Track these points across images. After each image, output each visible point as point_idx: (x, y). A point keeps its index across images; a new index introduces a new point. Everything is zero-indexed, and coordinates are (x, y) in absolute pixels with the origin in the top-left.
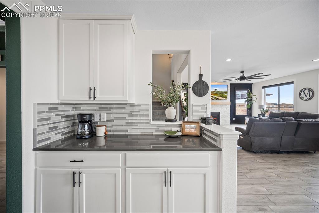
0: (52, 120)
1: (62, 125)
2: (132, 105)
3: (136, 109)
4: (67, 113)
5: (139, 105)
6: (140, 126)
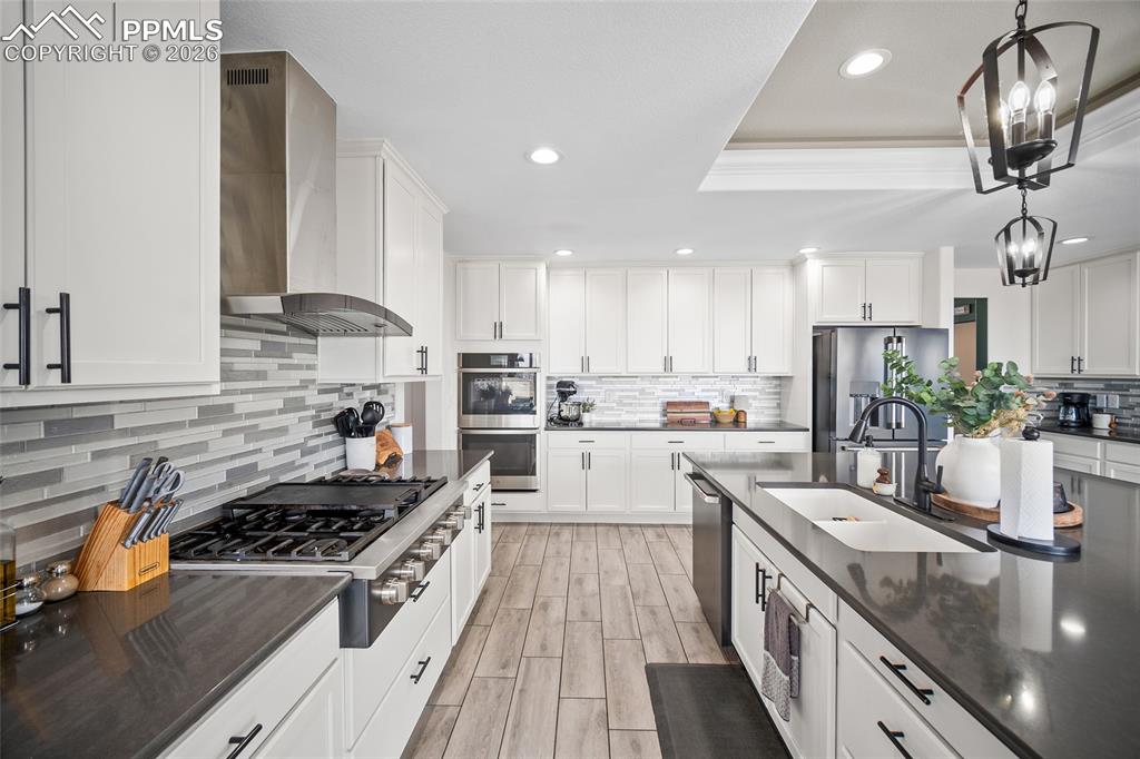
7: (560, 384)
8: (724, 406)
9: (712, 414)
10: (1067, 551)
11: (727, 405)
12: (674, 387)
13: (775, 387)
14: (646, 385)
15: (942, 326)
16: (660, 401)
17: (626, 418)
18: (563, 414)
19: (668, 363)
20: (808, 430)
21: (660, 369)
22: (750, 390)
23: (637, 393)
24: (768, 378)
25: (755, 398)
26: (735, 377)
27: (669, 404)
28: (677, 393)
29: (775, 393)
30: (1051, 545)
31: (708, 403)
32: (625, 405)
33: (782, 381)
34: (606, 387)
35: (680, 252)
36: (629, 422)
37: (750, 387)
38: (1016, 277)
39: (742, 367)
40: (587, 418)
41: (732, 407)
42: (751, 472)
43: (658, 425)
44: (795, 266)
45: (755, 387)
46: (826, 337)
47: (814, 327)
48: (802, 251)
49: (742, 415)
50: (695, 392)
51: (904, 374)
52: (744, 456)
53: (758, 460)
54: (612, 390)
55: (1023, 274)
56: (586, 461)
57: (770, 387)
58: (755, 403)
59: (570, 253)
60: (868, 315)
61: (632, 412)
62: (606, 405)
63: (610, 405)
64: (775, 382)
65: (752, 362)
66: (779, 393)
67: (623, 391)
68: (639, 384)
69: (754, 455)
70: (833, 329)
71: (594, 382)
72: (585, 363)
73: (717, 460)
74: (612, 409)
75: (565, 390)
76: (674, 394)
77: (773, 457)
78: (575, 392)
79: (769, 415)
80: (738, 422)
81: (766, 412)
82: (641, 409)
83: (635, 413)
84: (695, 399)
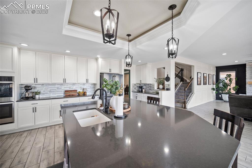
0: (135, 87)
1: (137, 88)
2: (151, 84)
3: (151, 85)
4: (138, 86)
5: (152, 84)
6: (152, 90)
7: (26, 87)
8: (81, 91)
9: (78, 93)
10: (125, 117)
11: (82, 91)
12: (68, 87)
13: (94, 86)
14: (59, 86)
15: (122, 74)
16: (63, 90)
17: (52, 95)
18: (26, 96)
19: (65, 80)
20: (99, 95)
21: (62, 82)
22: (88, 87)
23: (56, 89)
24: (92, 84)
25: (89, 89)
26: (84, 84)
27: (66, 91)
28: (68, 88)
29: (93, 87)
30: (122, 116)
31: (77, 90)
32: (52, 92)
33: (95, 84)
34: (45, 87)
35: (66, 51)
36: (54, 96)
37: (88, 86)
38: (127, 65)
39: (85, 82)
40: (37, 96)
41: (83, 91)
42: (87, 106)
43: (63, 97)
44: (97, 59)
45: (89, 86)
46: (102, 75)
47: (100, 73)
48: (97, 56)
49: (85, 93)
50: (74, 88)
51: (106, 83)
52: (87, 102)
53: (90, 103)
54: (48, 88)
55: (129, 65)
56: (34, 110)
57: (92, 86)
58: (89, 90)
59: (27, 45)
60: (110, 71)
61: (54, 94)
62: (44, 92)
63: (47, 92)
64: (93, 85)
65: (87, 81)
66: (94, 87)
67: (51, 88)
68: (57, 86)
69: (89, 102)
70: (103, 73)
71: (41, 86)
72: (36, 80)
73: (80, 104)
74: (47, 93)
75: (27, 88)
76: (67, 88)
77: (93, 102)
78: (32, 89)
79: (92, 92)
80: (84, 94)
81: (91, 92)
82: (57, 93)
83: (55, 94)
84: (74, 90)
